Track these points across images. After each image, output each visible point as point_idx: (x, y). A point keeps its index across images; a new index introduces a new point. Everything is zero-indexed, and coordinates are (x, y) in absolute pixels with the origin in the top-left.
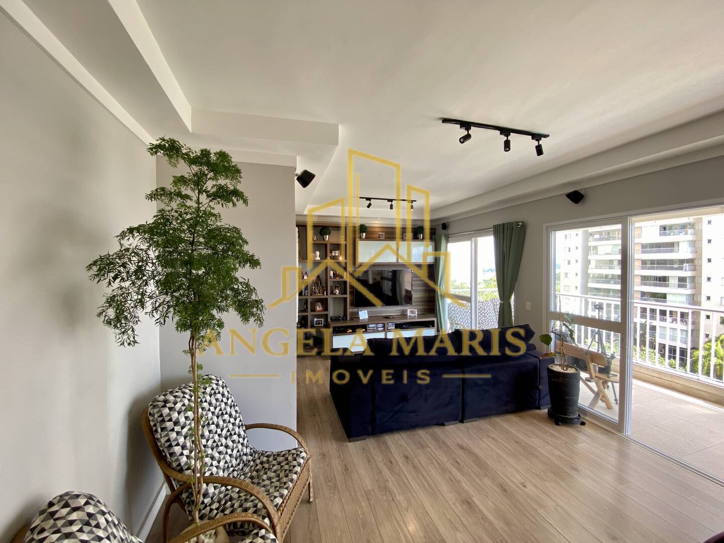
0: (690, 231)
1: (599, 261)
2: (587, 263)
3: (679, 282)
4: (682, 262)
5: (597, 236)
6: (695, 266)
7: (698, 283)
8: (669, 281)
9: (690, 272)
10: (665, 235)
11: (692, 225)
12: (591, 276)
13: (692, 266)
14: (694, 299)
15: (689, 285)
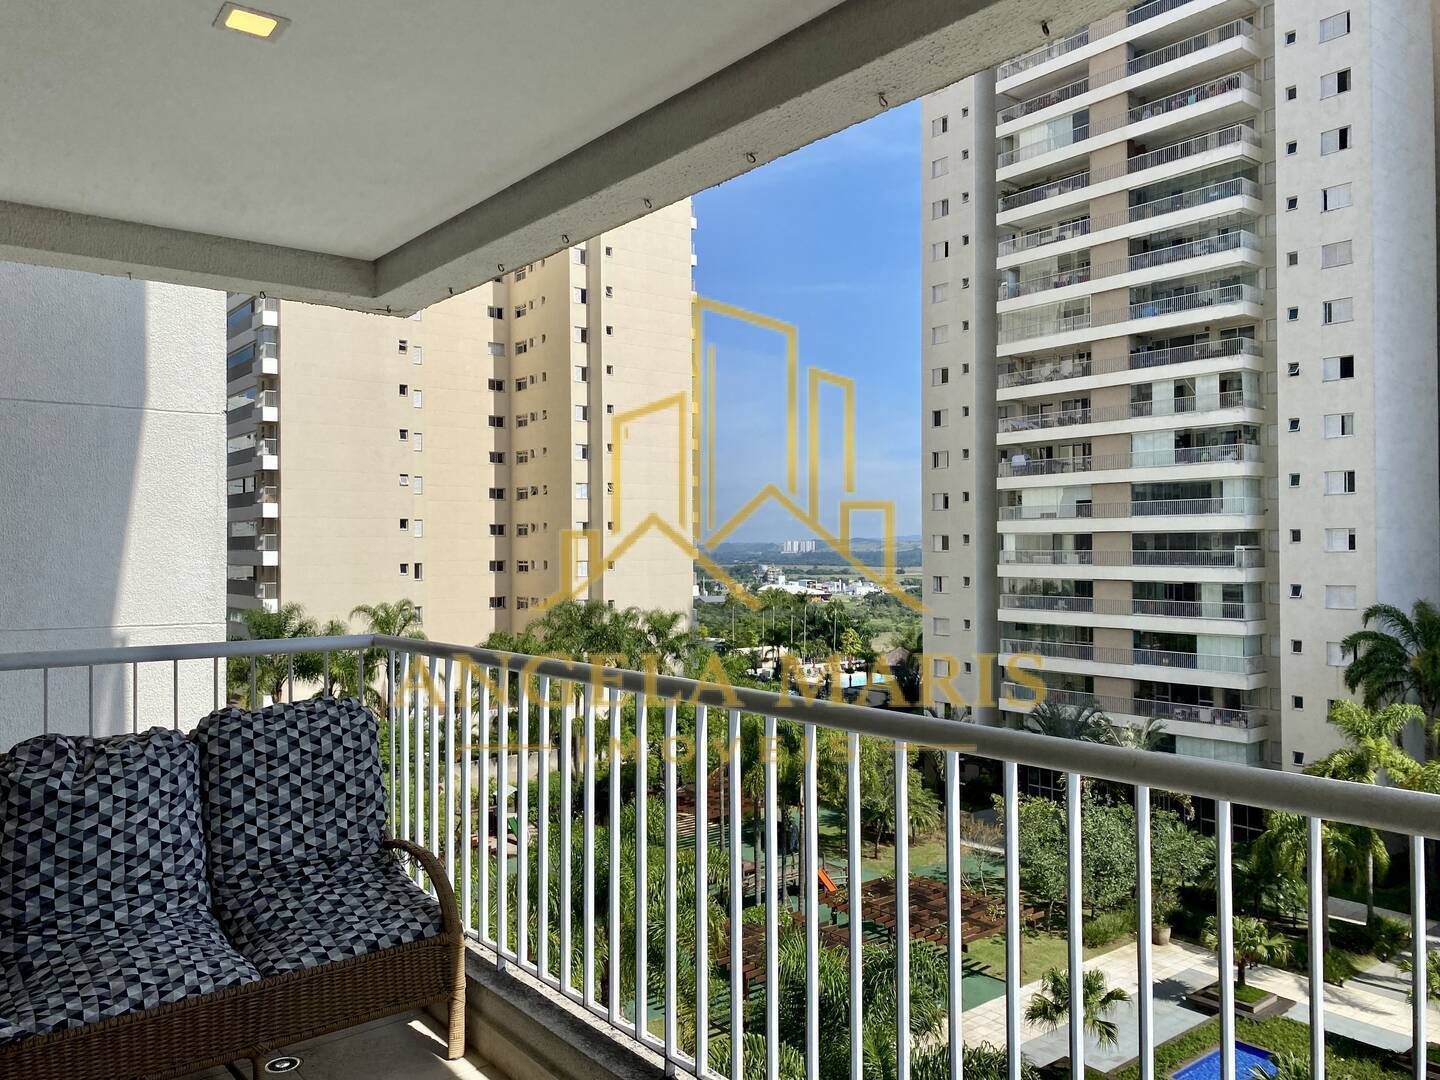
0: (1248, 449)
1: (1023, 539)
2: (994, 544)
3: (1224, 600)
4: (1229, 538)
5: (1019, 460)
6: (1261, 552)
7: (1270, 604)
8: (1200, 599)
9: (1251, 571)
10: (1187, 458)
11: (1252, 433)
12: (1006, 586)
13: (1255, 554)
14: (1262, 653)
15: (1248, 608)
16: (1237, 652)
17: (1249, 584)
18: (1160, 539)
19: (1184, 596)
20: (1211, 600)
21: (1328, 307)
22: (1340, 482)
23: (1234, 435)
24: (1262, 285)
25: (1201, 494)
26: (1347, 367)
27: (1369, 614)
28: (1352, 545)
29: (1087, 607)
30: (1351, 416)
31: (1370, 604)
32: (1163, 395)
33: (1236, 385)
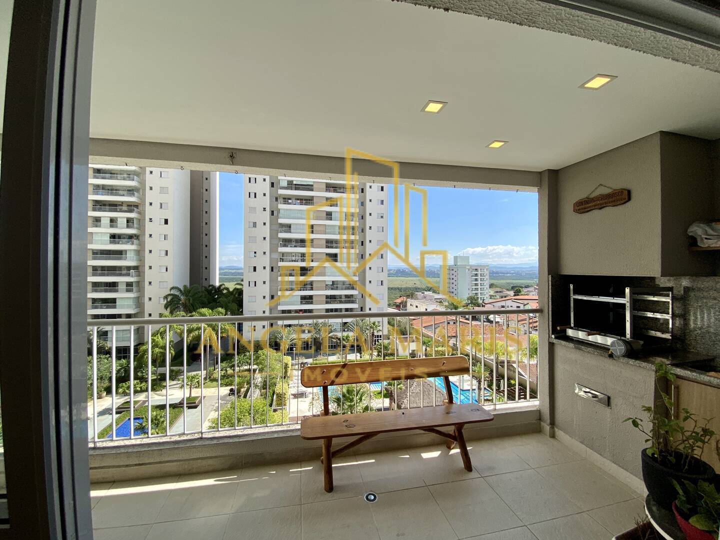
0: (135, 241)
3: (126, 287)
4: (129, 268)
7: (142, 287)
8: (118, 287)
9: (136, 278)
10: (115, 243)
11: (136, 237)
13: (137, 273)
14: (139, 302)
15: (134, 288)
16: (131, 302)
17: (135, 282)
18: (103, 268)
19: (113, 286)
20: (122, 287)
21: (161, 204)
22: (164, 253)
23: (131, 237)
24: (141, 194)
25: (119, 254)
26: (166, 222)
27: (171, 290)
28: (167, 271)
30: (167, 235)
31: (172, 286)
32: (105, 221)
33: (132, 221)
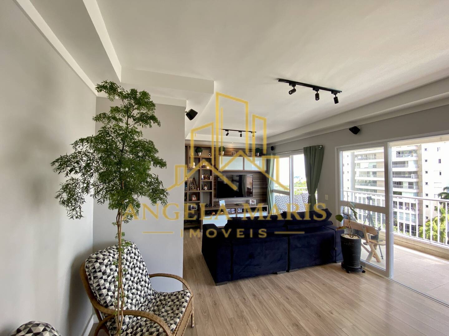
0: (414, 155)
1: (361, 172)
2: (354, 173)
3: (409, 185)
4: (410, 173)
5: (360, 157)
6: (418, 175)
7: (420, 186)
8: (403, 185)
9: (415, 179)
10: (399, 157)
11: (415, 151)
12: (357, 181)
15: (415, 187)
16: (412, 196)
17: (415, 182)
20: (406, 185)
22: (437, 161)
23: (410, 152)
27: (444, 189)
28: (440, 174)
29: (375, 186)
30: (440, 148)
